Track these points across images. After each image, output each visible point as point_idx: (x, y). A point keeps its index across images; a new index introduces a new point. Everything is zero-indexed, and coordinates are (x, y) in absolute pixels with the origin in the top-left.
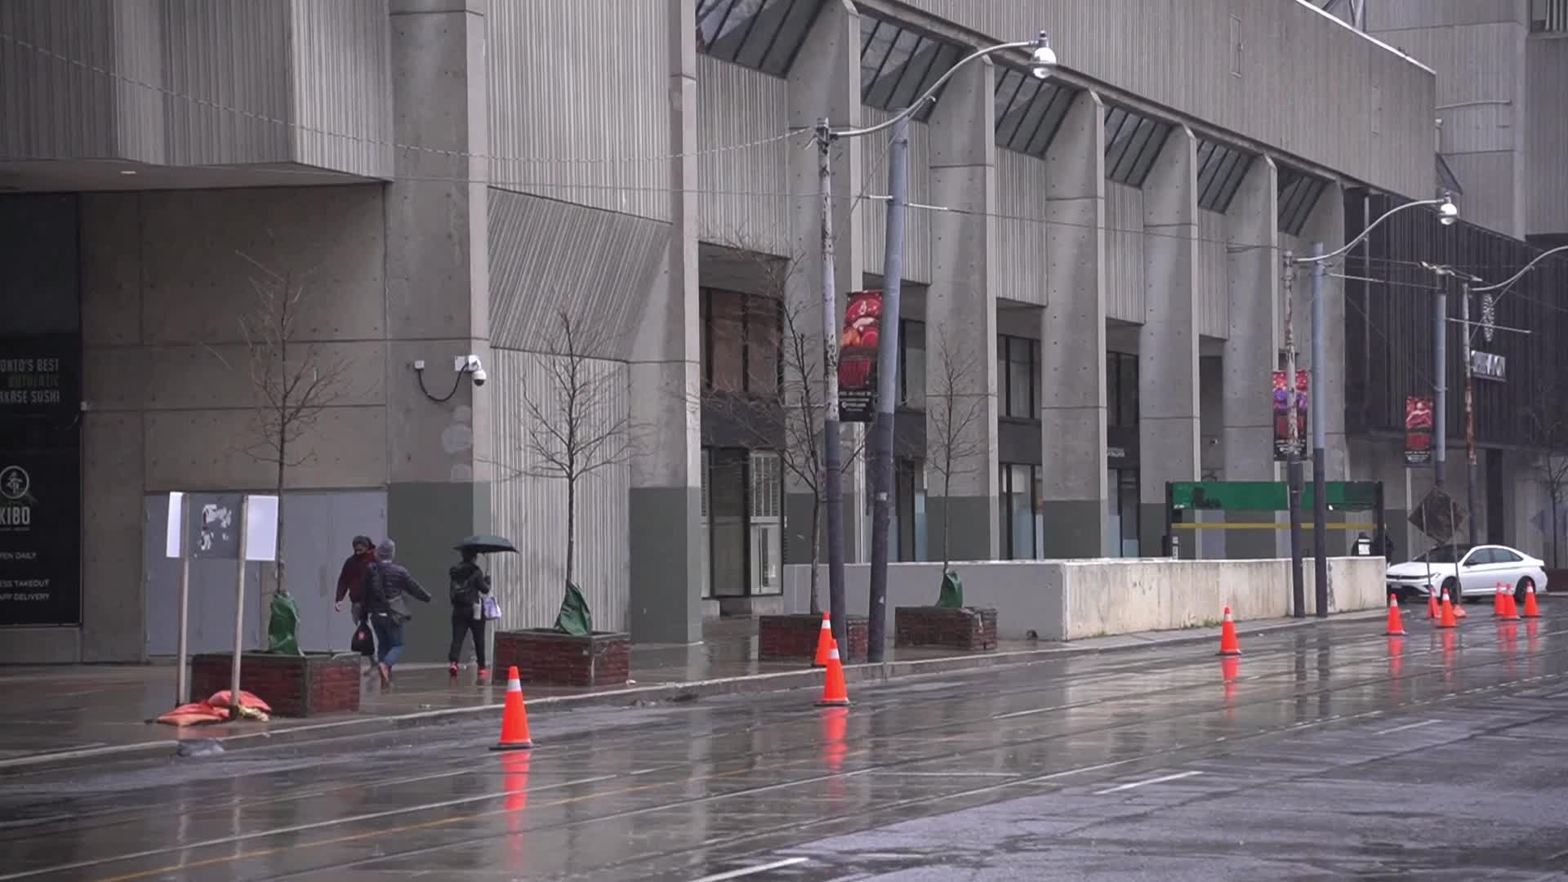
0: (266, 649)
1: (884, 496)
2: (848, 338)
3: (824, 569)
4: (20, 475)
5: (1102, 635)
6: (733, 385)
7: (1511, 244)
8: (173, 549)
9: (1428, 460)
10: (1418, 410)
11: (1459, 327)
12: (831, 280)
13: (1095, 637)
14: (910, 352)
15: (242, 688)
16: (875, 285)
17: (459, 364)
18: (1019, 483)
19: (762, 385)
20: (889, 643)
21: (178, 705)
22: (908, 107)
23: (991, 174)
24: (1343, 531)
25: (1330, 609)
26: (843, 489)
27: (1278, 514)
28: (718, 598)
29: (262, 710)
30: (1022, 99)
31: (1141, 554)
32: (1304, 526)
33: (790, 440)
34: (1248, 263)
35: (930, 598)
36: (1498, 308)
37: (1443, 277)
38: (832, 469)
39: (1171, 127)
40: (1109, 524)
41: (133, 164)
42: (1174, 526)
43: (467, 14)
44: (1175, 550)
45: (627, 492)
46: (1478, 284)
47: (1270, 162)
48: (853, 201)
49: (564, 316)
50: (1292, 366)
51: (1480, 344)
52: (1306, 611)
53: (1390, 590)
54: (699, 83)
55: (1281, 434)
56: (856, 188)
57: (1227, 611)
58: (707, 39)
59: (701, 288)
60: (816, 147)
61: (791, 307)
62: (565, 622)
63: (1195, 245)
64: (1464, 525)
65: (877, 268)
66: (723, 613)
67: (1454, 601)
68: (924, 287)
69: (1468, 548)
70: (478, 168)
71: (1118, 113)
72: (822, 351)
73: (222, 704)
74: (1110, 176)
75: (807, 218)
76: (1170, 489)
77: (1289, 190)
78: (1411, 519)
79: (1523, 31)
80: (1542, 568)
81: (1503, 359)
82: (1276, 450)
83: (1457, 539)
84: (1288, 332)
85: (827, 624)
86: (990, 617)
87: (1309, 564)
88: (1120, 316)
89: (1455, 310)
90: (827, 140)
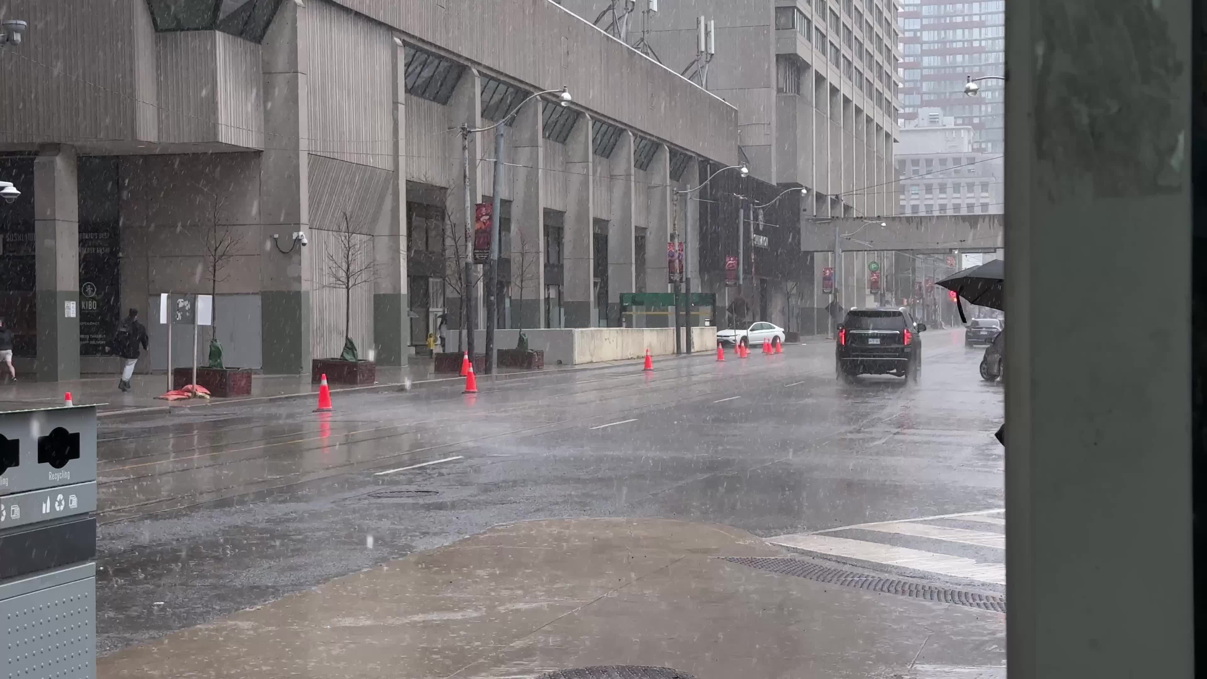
0: (208, 366)
1: (492, 298)
2: (478, 226)
3: (465, 332)
4: (92, 287)
5: (591, 362)
6: (421, 246)
7: (771, 186)
8: (163, 320)
9: (736, 283)
10: (731, 261)
11: (749, 224)
12: (468, 198)
13: (587, 363)
14: (503, 233)
15: (197, 384)
16: (488, 201)
17: (295, 236)
18: (553, 293)
19: (435, 247)
20: (494, 366)
21: (168, 391)
22: (504, 118)
23: (541, 151)
24: (698, 315)
25: (692, 350)
26: (474, 296)
27: (669, 307)
28: (416, 346)
29: (206, 393)
30: (555, 116)
31: (608, 326)
32: (681, 313)
33: (448, 272)
34: (657, 194)
35: (513, 345)
36: (765, 215)
37: (742, 200)
38: (469, 285)
39: (622, 131)
40: (594, 312)
41: (142, 143)
42: (623, 313)
43: (299, 74)
44: (624, 324)
45: (372, 296)
46: (758, 204)
47: (666, 147)
48: (478, 162)
49: (345, 214)
50: (676, 241)
51: (757, 232)
52: (682, 351)
53: (718, 342)
54: (406, 108)
55: (672, 271)
56: (479, 156)
57: (647, 351)
58: (409, 87)
59: (407, 202)
60: (461, 136)
61: (449, 210)
62: (345, 355)
63: (633, 184)
64: (751, 314)
65: (489, 193)
66: (417, 353)
67: (746, 346)
68: (510, 202)
69: (752, 323)
70: (303, 144)
71: (598, 124)
72: (464, 231)
73: (189, 391)
74: (595, 152)
75: (456, 171)
76: (622, 296)
77: (674, 160)
78: (728, 310)
79: (774, 93)
80: (783, 332)
81: (767, 239)
82: (670, 279)
83: (748, 319)
84: (674, 225)
85: (466, 357)
86: (541, 354)
87: (683, 330)
88: (599, 217)
89: (747, 216)
90: (466, 133)
